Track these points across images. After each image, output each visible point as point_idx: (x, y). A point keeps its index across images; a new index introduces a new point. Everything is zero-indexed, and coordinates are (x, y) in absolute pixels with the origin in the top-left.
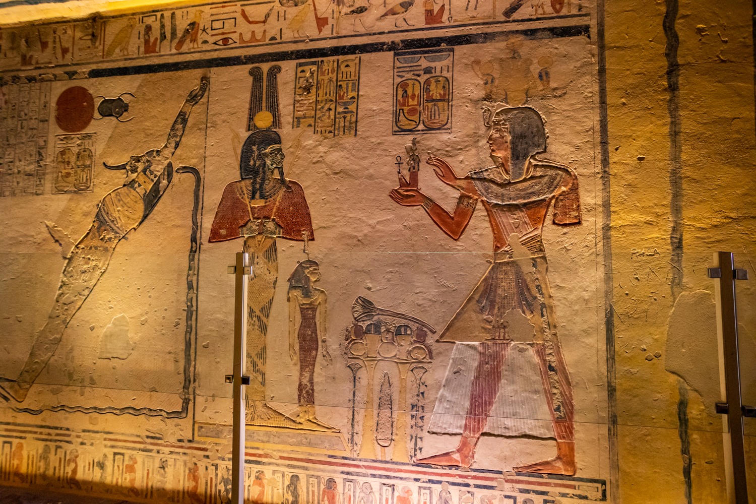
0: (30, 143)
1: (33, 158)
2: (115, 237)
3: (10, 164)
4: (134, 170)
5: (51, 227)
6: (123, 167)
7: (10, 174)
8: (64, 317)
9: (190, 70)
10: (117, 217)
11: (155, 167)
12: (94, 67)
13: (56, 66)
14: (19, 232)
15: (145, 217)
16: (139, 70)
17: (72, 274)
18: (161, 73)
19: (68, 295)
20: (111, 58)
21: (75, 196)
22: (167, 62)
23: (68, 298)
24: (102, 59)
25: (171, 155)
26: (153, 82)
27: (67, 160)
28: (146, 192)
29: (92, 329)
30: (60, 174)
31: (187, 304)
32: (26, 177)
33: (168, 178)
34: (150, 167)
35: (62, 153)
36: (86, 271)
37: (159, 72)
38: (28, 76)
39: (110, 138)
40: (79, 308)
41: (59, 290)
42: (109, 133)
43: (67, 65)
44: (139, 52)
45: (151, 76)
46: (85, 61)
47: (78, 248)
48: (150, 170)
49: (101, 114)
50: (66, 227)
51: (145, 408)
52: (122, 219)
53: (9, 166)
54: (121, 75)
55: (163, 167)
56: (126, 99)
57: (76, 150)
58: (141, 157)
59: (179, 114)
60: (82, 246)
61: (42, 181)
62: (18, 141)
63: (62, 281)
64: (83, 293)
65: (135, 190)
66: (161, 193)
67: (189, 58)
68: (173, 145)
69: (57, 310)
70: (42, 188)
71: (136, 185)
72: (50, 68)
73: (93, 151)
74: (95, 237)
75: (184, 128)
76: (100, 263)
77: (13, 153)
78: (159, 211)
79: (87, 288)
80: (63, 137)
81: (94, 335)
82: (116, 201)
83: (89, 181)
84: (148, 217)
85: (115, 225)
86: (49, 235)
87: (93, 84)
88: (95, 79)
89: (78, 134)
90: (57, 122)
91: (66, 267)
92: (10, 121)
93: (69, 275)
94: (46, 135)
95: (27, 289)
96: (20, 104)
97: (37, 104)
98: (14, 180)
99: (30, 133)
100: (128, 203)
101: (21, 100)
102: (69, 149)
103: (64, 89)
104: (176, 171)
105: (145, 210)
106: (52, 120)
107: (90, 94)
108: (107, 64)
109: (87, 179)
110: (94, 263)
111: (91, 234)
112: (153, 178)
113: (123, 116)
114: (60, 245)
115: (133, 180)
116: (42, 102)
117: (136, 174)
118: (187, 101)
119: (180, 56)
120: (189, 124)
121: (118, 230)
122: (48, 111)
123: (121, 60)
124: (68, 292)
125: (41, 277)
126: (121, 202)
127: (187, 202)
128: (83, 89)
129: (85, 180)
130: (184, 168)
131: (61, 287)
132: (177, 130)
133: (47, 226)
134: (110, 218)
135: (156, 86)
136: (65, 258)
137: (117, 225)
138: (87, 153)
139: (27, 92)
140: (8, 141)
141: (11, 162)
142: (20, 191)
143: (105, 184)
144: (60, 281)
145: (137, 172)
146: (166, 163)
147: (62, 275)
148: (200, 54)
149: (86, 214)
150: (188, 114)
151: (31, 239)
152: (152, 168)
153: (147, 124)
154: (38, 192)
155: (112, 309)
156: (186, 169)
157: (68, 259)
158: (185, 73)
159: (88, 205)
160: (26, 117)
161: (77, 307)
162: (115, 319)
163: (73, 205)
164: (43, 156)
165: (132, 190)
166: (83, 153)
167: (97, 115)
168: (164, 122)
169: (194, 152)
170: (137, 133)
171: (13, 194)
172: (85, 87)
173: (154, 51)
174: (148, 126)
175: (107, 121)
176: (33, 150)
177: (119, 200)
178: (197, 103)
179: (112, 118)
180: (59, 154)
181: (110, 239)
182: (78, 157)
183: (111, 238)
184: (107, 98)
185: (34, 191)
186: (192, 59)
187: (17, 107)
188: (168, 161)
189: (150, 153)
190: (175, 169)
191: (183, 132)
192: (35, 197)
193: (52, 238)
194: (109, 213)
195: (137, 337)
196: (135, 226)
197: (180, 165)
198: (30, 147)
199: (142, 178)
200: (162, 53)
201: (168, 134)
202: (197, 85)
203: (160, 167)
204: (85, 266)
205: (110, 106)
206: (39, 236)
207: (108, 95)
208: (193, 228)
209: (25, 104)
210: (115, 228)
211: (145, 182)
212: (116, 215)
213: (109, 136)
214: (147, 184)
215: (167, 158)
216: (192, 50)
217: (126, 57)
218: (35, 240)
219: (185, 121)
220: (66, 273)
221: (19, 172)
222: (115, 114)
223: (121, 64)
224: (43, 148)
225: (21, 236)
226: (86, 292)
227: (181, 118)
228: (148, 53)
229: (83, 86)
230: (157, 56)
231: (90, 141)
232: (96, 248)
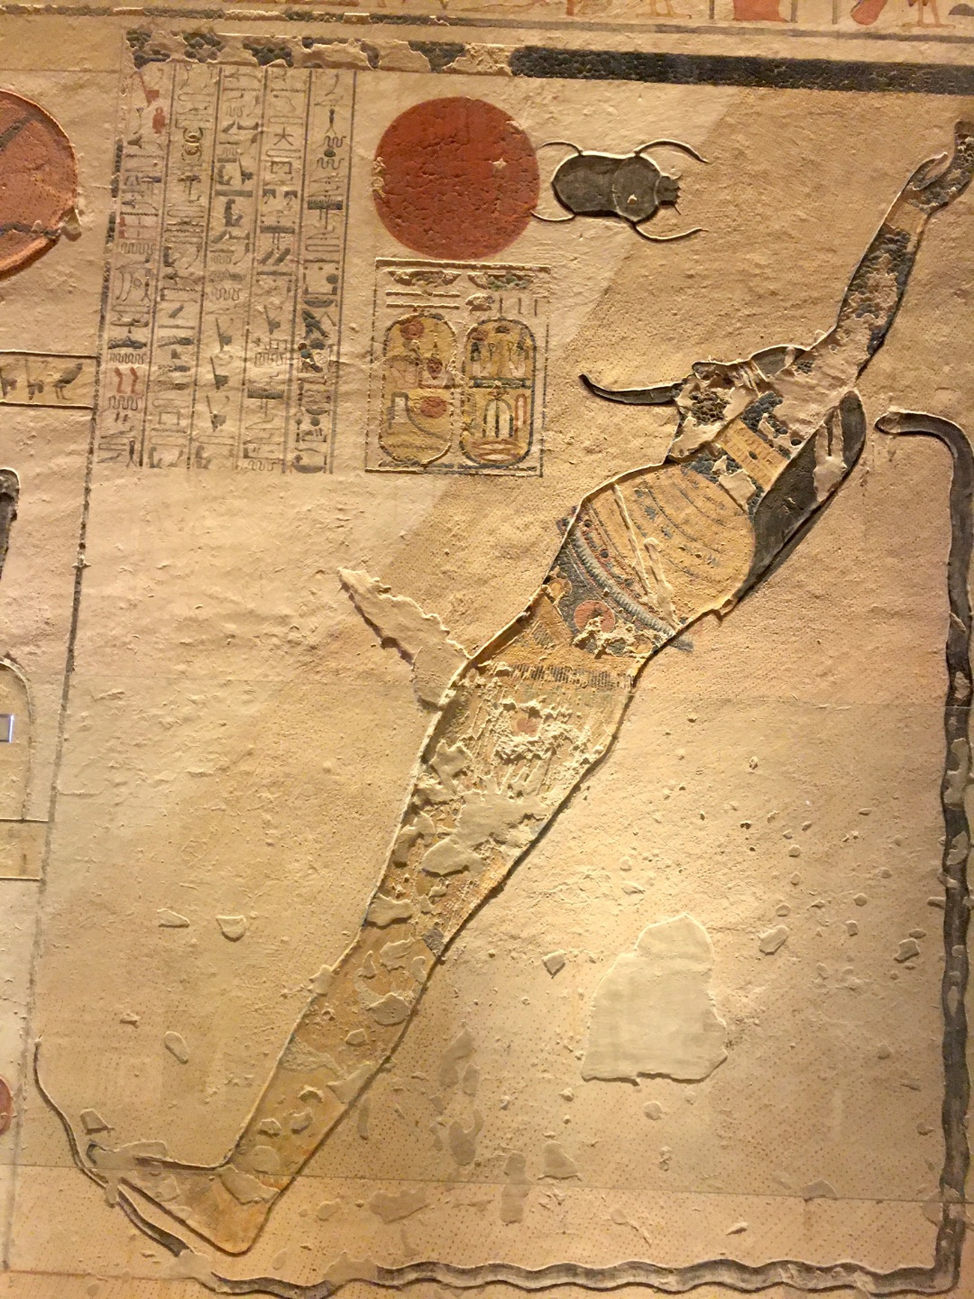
0: (267, 282)
1: (281, 335)
2: (639, 639)
3: (179, 348)
4: (709, 411)
5: (361, 590)
6: (664, 397)
7: (180, 387)
8: (429, 922)
9: (911, 95)
10: (642, 569)
11: (792, 406)
12: (535, 39)
13: (378, 19)
14: (222, 601)
15: (758, 577)
16: (715, 71)
17: (463, 765)
18: (802, 92)
19: (447, 839)
20: (602, 17)
21: (466, 486)
22: (823, 56)
23: (446, 851)
24: (563, 17)
25: (854, 371)
26: (772, 118)
27: (428, 355)
28: (760, 489)
29: (555, 968)
30: (400, 402)
31: (943, 882)
32: (254, 403)
33: (847, 448)
34: (773, 404)
35: (409, 328)
36: (520, 757)
37: (793, 86)
38: (257, 41)
39: (606, 291)
40: (495, 892)
41: (405, 822)
42: (605, 276)
43: (424, 21)
44: (712, 9)
45: (762, 98)
46: (496, 16)
47: (482, 671)
48: (772, 417)
49: (567, 207)
50: (428, 593)
51: (784, 1264)
52: (662, 576)
53: (175, 355)
54: (642, 78)
55: (823, 410)
56: (665, 163)
57: (462, 321)
58: (735, 367)
59: (880, 235)
60: (500, 664)
61: (325, 423)
62: (212, 267)
63: (417, 791)
64: (511, 835)
65: (714, 480)
66: (821, 498)
67: (902, 53)
68: (863, 337)
69: (399, 896)
70: (324, 448)
71: (720, 464)
72: (348, 21)
73: (539, 333)
74: (557, 634)
75: (902, 283)
76: (580, 728)
77: (193, 309)
78: (815, 559)
79: (528, 817)
80: (410, 270)
81: (565, 993)
82: (637, 514)
83: (522, 434)
84: (774, 578)
85: (637, 596)
86: (359, 620)
87: (527, 98)
88: (537, 82)
89: (473, 268)
90: (382, 215)
91: (434, 739)
92: (177, 193)
93: (448, 769)
94: (336, 257)
95: (268, 817)
96: (222, 137)
97: (298, 142)
98: (201, 407)
99: (265, 242)
100: (686, 522)
101: (225, 124)
102: (438, 317)
103: (409, 102)
104: (877, 428)
105: (758, 553)
106: (362, 205)
107: (517, 131)
108: (588, 35)
109: (514, 431)
110: (555, 728)
111: (535, 624)
112: (787, 444)
113: (655, 220)
114: (406, 656)
115: (705, 446)
116: (317, 136)
117: (717, 426)
118: (905, 196)
119: (870, 43)
120: (920, 272)
121: (648, 616)
122: (344, 171)
123: (643, 29)
124: (442, 828)
125: (328, 771)
126: (660, 520)
127: (925, 534)
128: (490, 109)
129: (504, 432)
130: (909, 416)
131: (413, 810)
132: (876, 288)
133: (346, 587)
134: (616, 570)
135: (788, 133)
136: (429, 706)
137: (644, 599)
138: (513, 336)
139: (249, 97)
140: (168, 264)
141: (186, 342)
142: (225, 451)
143: (589, 451)
144: (411, 788)
145: (721, 418)
146: (836, 396)
147: (417, 768)
148: (945, 46)
149: (513, 553)
150: (914, 238)
151: (279, 630)
152: (779, 411)
153: (756, 257)
154: (305, 461)
155: (637, 897)
156: (913, 424)
157: (441, 708)
158: (892, 102)
159: (519, 522)
160: (249, 185)
161: (486, 886)
162: (650, 933)
163: (458, 515)
164: (324, 334)
165: (700, 478)
166: (493, 337)
167: (548, 205)
168: (821, 256)
169: (946, 369)
170: (715, 287)
171: (196, 459)
172: (499, 105)
173: (773, 15)
174: (758, 265)
175: (588, 234)
176: (281, 305)
177: (650, 512)
178: (946, 204)
179: (610, 222)
180: (396, 332)
181: (618, 645)
182: (476, 349)
183: (622, 641)
184: (584, 153)
185: (290, 457)
186: (920, 60)
187: (207, 142)
188: (844, 390)
189: (770, 358)
190: (871, 419)
191: (901, 296)
192: (295, 478)
193: (371, 631)
194: (611, 552)
195: (746, 1002)
196: (717, 605)
197: (893, 409)
198: (268, 292)
199: (739, 442)
200: (802, 26)
201: (841, 298)
202: (944, 146)
203: (814, 407)
204: (517, 739)
205: (602, 180)
206: (313, 622)
207: (592, 142)
208: (953, 624)
209: (245, 136)
210: (634, 606)
211: (754, 456)
212: (640, 561)
213: (605, 284)
214: (761, 463)
215: (843, 383)
216: (916, 31)
217: (661, 21)
218: (293, 636)
219: (903, 262)
220: (433, 760)
221: (220, 382)
222: (626, 210)
223: (646, 43)
224: (327, 304)
225: (231, 617)
226: (525, 834)
227: (888, 251)
228: (747, 19)
229: (490, 100)
230: (783, 33)
231: (525, 296)
232: (560, 674)
